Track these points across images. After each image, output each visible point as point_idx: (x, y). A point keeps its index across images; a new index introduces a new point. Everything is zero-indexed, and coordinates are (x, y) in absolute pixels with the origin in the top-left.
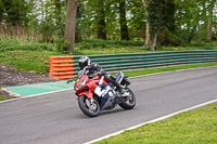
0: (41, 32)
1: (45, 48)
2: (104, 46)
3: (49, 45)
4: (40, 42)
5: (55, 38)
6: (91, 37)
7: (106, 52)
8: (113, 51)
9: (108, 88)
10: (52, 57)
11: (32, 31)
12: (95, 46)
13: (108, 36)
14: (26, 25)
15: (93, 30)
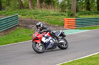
0: (60, 7)
1: (62, 15)
2: (89, 14)
3: (64, 13)
4: (60, 12)
5: (67, 10)
6: (83, 10)
7: (90, 17)
8: (93, 16)
9: (50, 38)
10: (66, 19)
11: (56, 7)
12: (85, 14)
13: (91, 10)
14: (54, 4)
15: (84, 7)
